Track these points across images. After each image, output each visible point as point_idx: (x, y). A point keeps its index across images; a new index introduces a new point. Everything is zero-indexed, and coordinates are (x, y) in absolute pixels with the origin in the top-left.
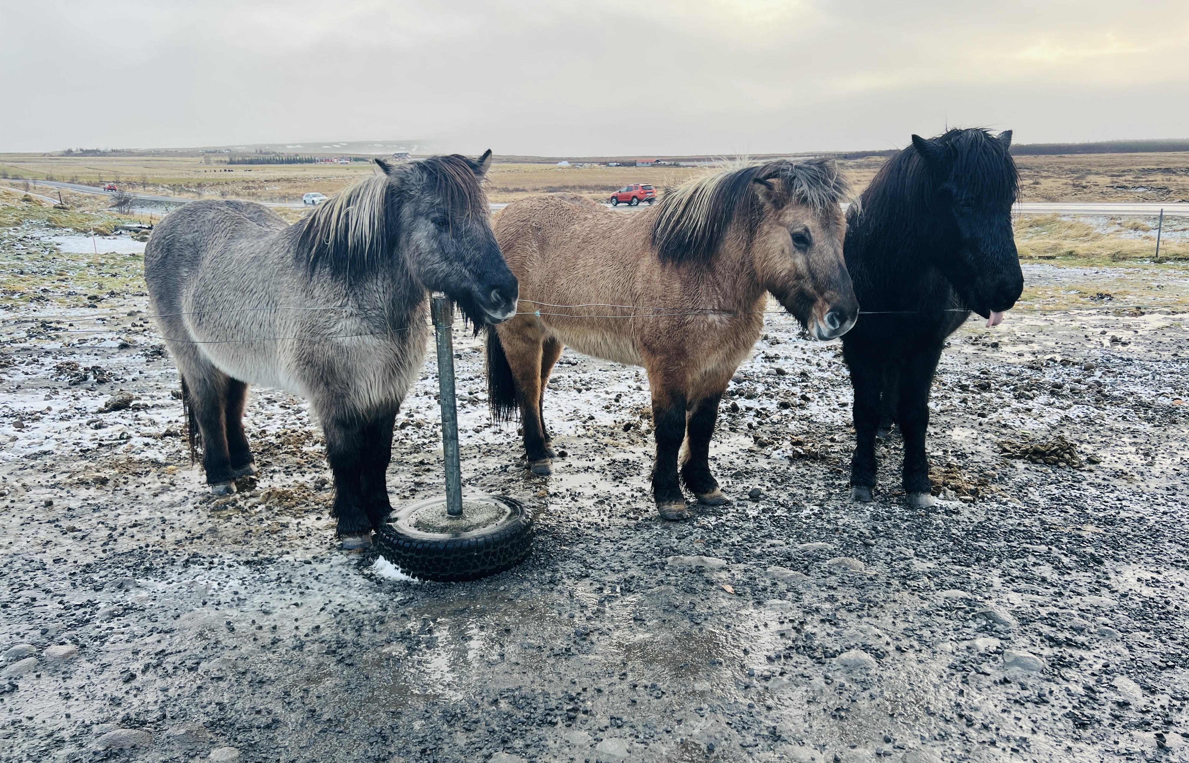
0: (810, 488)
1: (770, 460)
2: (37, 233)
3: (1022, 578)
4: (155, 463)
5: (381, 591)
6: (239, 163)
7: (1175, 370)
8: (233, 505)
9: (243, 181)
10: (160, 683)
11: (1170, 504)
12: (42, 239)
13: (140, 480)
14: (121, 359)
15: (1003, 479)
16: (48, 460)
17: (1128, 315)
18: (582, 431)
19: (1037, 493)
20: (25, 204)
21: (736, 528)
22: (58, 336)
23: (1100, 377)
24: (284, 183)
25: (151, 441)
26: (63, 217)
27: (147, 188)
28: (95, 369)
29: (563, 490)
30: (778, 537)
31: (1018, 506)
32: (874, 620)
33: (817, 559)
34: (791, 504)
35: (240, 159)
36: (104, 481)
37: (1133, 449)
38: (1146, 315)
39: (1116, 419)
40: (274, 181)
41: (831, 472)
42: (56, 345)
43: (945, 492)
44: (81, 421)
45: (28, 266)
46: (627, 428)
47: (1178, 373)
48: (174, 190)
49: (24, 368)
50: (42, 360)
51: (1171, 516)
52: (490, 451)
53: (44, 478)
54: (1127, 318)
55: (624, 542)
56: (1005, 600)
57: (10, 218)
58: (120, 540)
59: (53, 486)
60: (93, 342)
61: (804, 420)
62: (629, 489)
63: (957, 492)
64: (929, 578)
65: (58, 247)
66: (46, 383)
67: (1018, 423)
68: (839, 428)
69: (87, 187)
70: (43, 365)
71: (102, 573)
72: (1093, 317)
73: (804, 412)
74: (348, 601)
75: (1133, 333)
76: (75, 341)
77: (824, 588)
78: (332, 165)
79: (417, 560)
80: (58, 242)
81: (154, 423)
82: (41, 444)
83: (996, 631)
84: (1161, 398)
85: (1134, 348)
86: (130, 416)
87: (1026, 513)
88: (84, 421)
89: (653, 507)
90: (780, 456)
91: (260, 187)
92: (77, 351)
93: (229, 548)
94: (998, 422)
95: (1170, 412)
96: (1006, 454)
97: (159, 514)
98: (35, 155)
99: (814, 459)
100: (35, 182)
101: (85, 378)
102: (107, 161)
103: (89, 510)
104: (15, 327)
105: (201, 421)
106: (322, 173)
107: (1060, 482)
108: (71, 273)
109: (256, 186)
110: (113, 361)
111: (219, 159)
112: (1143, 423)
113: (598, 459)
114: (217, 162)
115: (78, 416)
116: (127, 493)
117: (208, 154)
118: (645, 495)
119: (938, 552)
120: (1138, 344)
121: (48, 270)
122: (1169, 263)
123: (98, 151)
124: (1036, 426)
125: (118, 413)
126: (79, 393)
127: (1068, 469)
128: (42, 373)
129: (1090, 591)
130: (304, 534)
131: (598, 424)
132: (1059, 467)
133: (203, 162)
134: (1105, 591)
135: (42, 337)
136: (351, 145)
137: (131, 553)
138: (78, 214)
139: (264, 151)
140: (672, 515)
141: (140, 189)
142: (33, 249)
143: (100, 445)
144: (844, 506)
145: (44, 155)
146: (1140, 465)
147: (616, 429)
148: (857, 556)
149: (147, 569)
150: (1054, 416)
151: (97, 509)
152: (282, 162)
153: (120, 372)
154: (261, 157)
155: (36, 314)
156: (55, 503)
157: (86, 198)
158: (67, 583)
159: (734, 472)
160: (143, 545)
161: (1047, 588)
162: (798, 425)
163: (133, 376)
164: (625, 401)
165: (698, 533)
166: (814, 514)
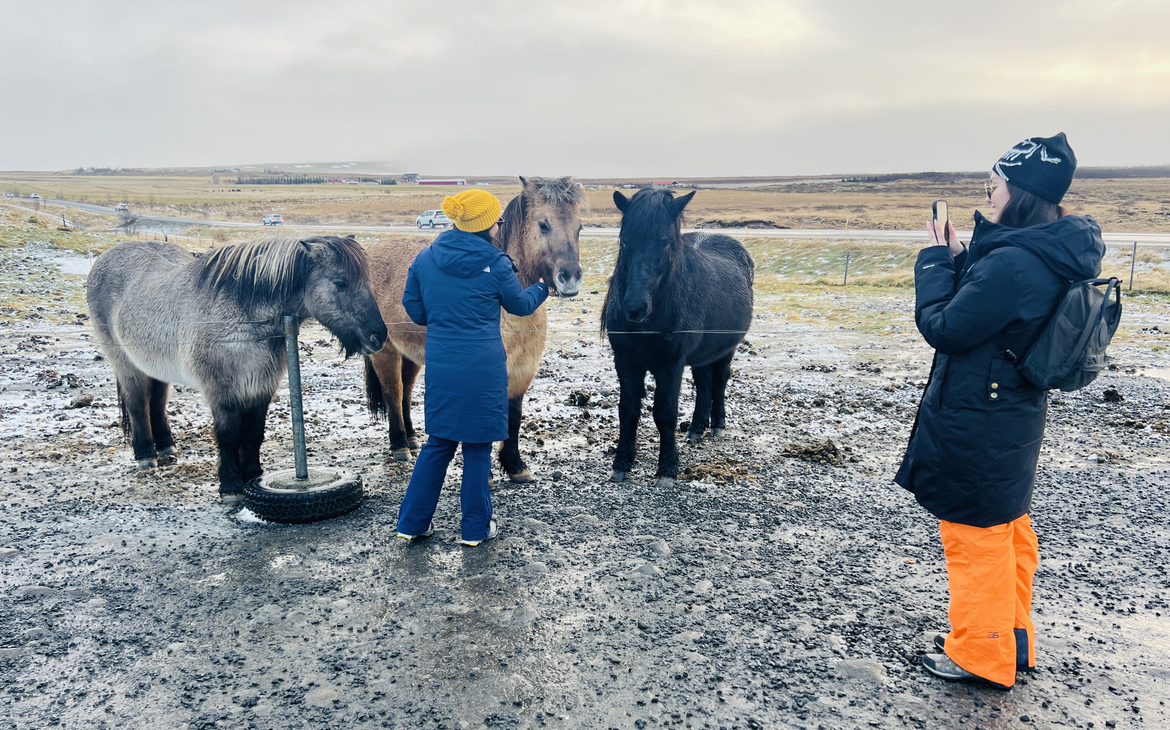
2: (40, 255)
4: (100, 445)
5: (237, 527)
6: (247, 182)
8: (152, 475)
9: (250, 201)
10: (68, 569)
12: (44, 260)
13: (86, 457)
14: (94, 369)
15: (766, 471)
16: (18, 442)
20: (31, 225)
22: (44, 349)
24: (291, 204)
25: (100, 430)
26: (65, 238)
27: (154, 208)
28: (69, 376)
30: (551, 503)
31: (756, 489)
33: (567, 516)
35: (249, 178)
36: (58, 457)
40: (280, 202)
42: (41, 356)
44: (49, 415)
45: (28, 286)
48: (180, 210)
49: (11, 374)
50: (27, 368)
53: (13, 454)
57: (15, 239)
58: (62, 494)
59: (20, 460)
60: (73, 355)
63: (716, 478)
64: (638, 528)
65: (58, 268)
66: (28, 387)
69: (96, 206)
70: (27, 372)
71: (44, 513)
74: (211, 532)
76: (58, 354)
78: (340, 186)
79: (265, 507)
80: (59, 263)
81: (106, 417)
82: (15, 430)
86: (88, 412)
88: (52, 414)
90: (598, 451)
91: (266, 208)
92: (59, 362)
93: (139, 501)
94: (801, 430)
96: (785, 454)
97: (95, 479)
98: (47, 173)
100: (45, 201)
101: (61, 384)
102: (117, 180)
103: (44, 475)
104: (9, 341)
105: (131, 411)
106: (329, 194)
107: (809, 474)
108: (67, 294)
109: (262, 206)
110: (87, 370)
111: (228, 178)
114: (225, 181)
115: (48, 411)
116: (74, 465)
117: (217, 173)
121: (46, 290)
122: (1142, 296)
123: (108, 170)
125: (80, 409)
126: (54, 395)
127: (827, 465)
128: (26, 378)
130: (198, 494)
133: (212, 181)
135: (30, 349)
136: (360, 164)
137: (68, 502)
138: (80, 236)
139: (272, 171)
141: (148, 209)
142: (35, 270)
143: (61, 432)
145: (56, 173)
146: (890, 464)
149: (77, 512)
151: (49, 474)
152: (290, 182)
153: (91, 379)
154: (269, 177)
155: (29, 330)
156: (19, 470)
157: (94, 217)
158: (19, 517)
160: (78, 497)
163: (101, 383)
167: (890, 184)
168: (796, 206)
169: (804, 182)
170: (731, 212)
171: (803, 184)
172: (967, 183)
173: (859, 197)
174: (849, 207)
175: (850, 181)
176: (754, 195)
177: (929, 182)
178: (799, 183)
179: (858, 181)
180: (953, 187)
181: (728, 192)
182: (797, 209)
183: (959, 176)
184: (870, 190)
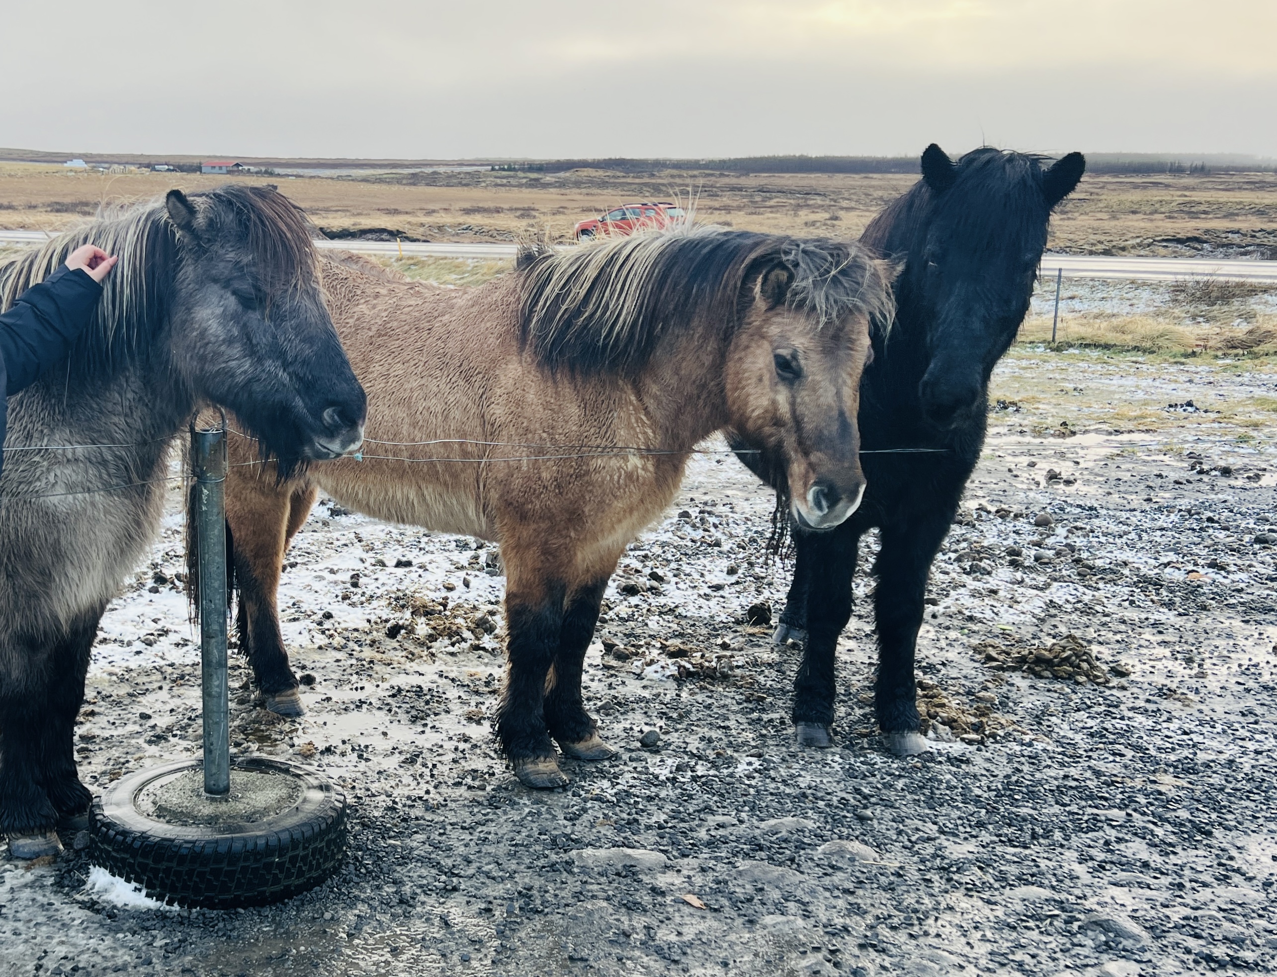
0: (727, 728)
1: (645, 682)
3: (1112, 863)
5: (121, 930)
7: (1165, 525)
11: (1257, 737)
15: (1007, 705)
17: (1052, 435)
18: (321, 640)
19: (1065, 726)
21: (650, 799)
23: (1066, 537)
29: (335, 742)
30: (720, 811)
31: (1049, 748)
32: (936, 940)
33: (801, 846)
34: (712, 756)
37: (1167, 652)
38: (1078, 436)
39: (1120, 605)
41: (748, 700)
43: (935, 729)
46: (393, 632)
47: (1171, 530)
51: (1269, 757)
52: (182, 677)
54: (1051, 440)
55: (485, 828)
56: (1108, 900)
61: (666, 613)
62: (444, 736)
63: (952, 728)
64: (980, 868)
67: (989, 614)
68: (726, 627)
72: (1004, 439)
73: (662, 600)
74: (76, 951)
75: (1072, 464)
77: (836, 893)
79: (178, 874)
83: (1125, 950)
84: (1168, 570)
85: (1085, 489)
87: (1066, 759)
89: (499, 767)
90: (658, 676)
94: (960, 612)
95: (1192, 592)
96: (994, 664)
99: (712, 678)
107: (1090, 707)
112: (1161, 610)
113: (369, 687)
118: (475, 746)
119: (970, 826)
120: (1087, 482)
122: (1072, 351)
124: (1015, 617)
127: (1089, 686)
129: (1217, 879)
131: (343, 625)
132: (1078, 683)
134: (1237, 878)
140: (540, 780)
144: (793, 756)
146: (1186, 678)
147: (375, 633)
148: (857, 838)
150: (1034, 603)
159: (599, 704)
161: (1155, 878)
162: (661, 622)
164: (368, 585)
165: (595, 810)
166: (756, 770)
167: (562, 174)
168: (431, 207)
169: (435, 169)
170: (335, 215)
171: (435, 173)
172: (672, 176)
173: (521, 195)
174: (511, 209)
175: (504, 170)
176: (363, 186)
177: (619, 174)
178: (429, 170)
179: (514, 170)
180: (653, 181)
181: (325, 182)
182: (434, 211)
183: (659, 165)
184: (535, 184)
